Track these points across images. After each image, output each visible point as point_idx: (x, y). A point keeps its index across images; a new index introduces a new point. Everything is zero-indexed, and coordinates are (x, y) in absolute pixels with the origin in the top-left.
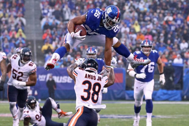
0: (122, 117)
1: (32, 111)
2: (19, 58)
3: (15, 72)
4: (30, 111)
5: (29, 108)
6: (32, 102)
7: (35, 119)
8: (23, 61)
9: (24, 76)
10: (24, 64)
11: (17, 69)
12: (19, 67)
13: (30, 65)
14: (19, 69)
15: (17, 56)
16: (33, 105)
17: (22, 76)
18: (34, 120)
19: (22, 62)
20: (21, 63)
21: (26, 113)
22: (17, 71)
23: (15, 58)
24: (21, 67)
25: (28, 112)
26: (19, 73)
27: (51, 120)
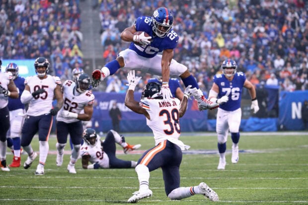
0: (204, 152)
1: (92, 147)
2: (74, 84)
3: (67, 102)
4: (89, 147)
5: (88, 144)
6: (91, 136)
7: (95, 157)
8: (79, 89)
9: (78, 108)
10: (80, 93)
11: (70, 99)
12: (73, 96)
13: (87, 95)
14: (73, 98)
15: (71, 83)
16: (93, 140)
17: (75, 108)
18: (94, 159)
19: (78, 91)
20: (76, 92)
21: (84, 150)
22: (70, 101)
23: (69, 85)
24: (75, 97)
25: (86, 148)
26: (73, 103)
27: (116, 158)
